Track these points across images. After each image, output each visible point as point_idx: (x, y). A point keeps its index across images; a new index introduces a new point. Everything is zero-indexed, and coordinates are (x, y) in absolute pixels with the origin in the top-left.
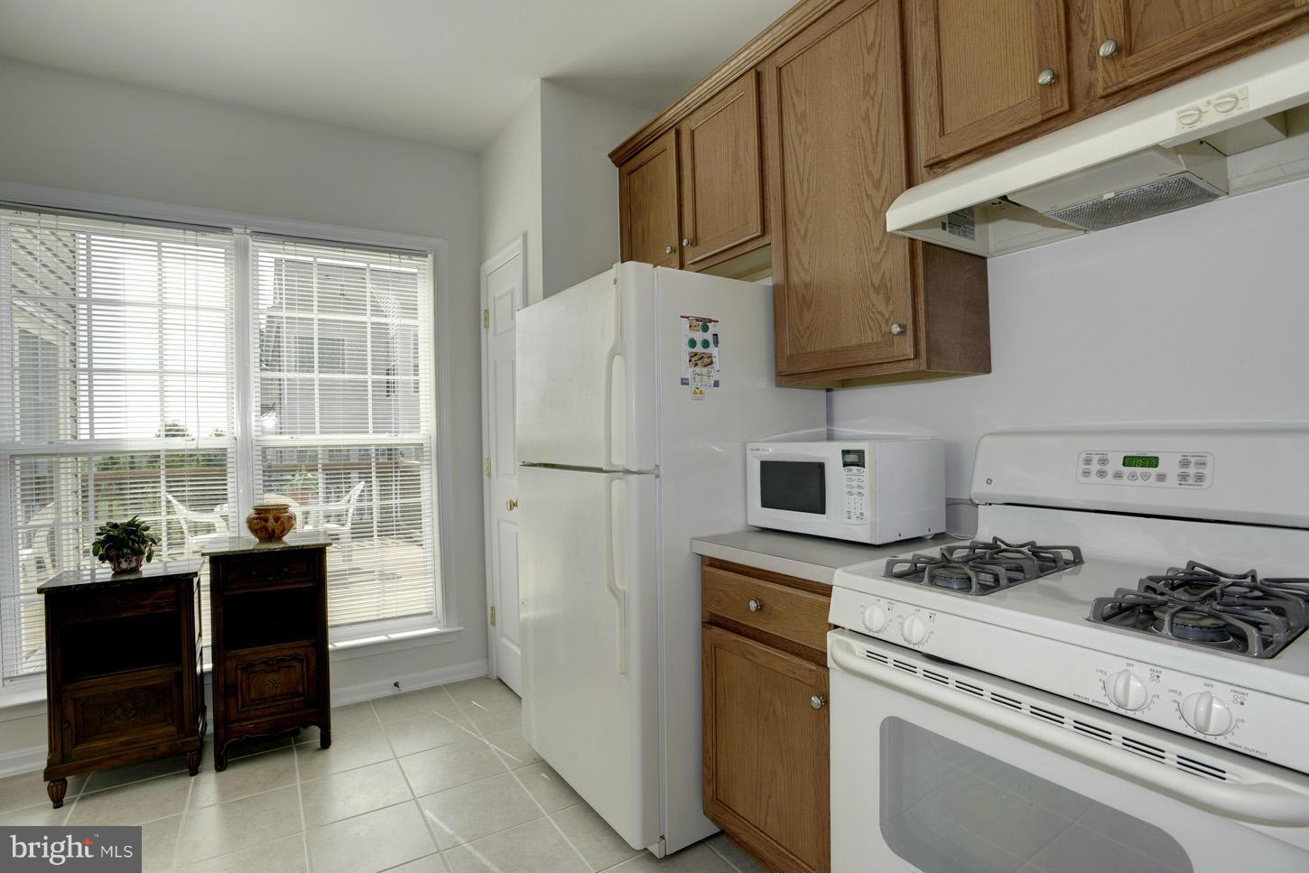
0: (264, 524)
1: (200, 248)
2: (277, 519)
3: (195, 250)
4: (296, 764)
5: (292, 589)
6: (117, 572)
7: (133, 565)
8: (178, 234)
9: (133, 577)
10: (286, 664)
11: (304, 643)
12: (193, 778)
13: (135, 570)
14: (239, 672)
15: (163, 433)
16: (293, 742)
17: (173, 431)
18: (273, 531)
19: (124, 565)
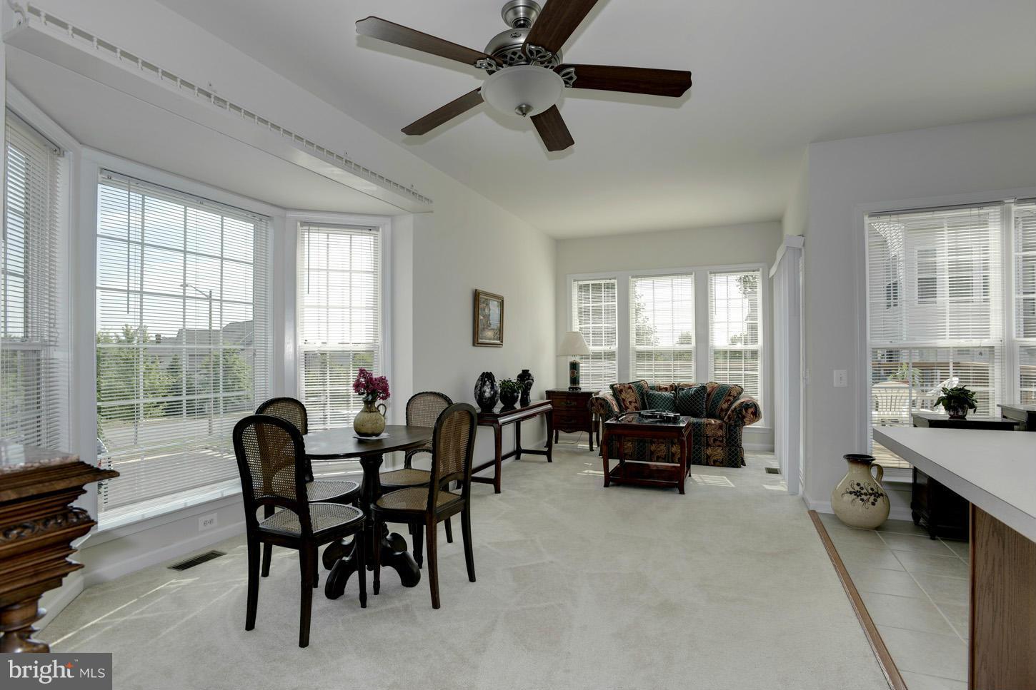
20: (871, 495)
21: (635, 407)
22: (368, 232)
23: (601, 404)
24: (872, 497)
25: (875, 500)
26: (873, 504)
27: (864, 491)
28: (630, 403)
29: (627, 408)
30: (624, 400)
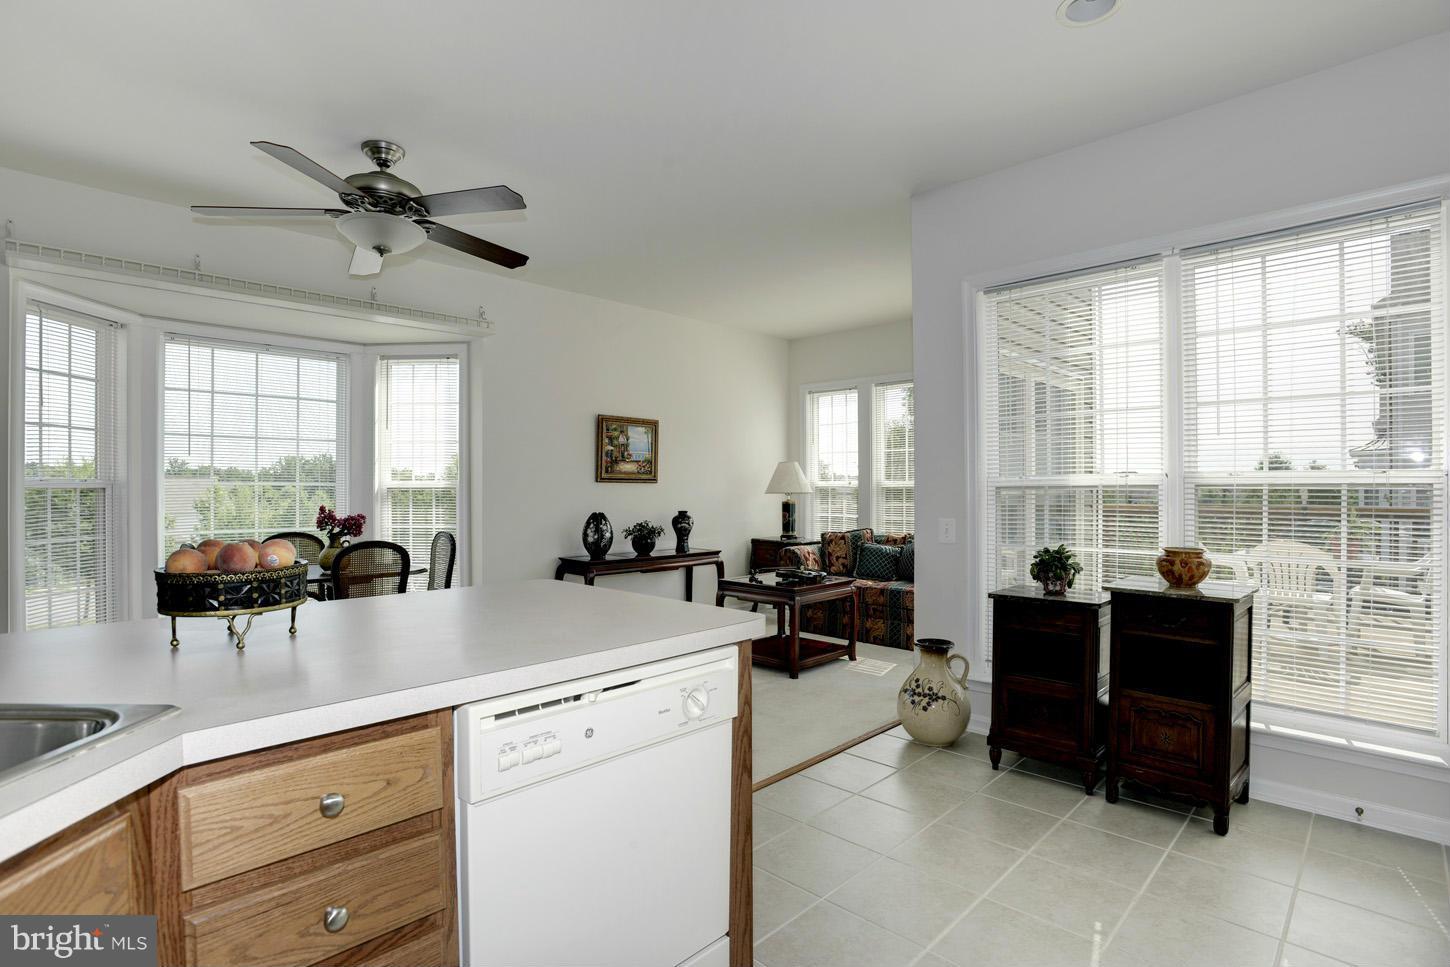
0: (1170, 567)
1: (1129, 283)
2: (1184, 564)
3: (1125, 286)
4: (1180, 831)
5: (1191, 642)
6: (1048, 593)
7: (1058, 588)
8: (1110, 275)
9: (1056, 598)
10: (1180, 722)
11: (1200, 705)
12: (1087, 797)
13: (1061, 593)
14: (1133, 713)
15: (1266, 465)
16: (1192, 811)
17: (1277, 464)
18: (1180, 575)
19: (1051, 587)
20: (925, 696)
21: (843, 564)
22: (446, 360)
23: (789, 558)
24: (927, 699)
25: (929, 704)
26: (925, 709)
27: (920, 690)
28: (838, 558)
29: (831, 565)
30: (830, 554)
